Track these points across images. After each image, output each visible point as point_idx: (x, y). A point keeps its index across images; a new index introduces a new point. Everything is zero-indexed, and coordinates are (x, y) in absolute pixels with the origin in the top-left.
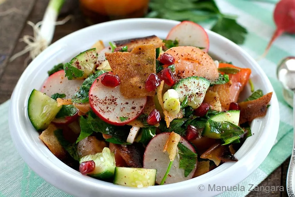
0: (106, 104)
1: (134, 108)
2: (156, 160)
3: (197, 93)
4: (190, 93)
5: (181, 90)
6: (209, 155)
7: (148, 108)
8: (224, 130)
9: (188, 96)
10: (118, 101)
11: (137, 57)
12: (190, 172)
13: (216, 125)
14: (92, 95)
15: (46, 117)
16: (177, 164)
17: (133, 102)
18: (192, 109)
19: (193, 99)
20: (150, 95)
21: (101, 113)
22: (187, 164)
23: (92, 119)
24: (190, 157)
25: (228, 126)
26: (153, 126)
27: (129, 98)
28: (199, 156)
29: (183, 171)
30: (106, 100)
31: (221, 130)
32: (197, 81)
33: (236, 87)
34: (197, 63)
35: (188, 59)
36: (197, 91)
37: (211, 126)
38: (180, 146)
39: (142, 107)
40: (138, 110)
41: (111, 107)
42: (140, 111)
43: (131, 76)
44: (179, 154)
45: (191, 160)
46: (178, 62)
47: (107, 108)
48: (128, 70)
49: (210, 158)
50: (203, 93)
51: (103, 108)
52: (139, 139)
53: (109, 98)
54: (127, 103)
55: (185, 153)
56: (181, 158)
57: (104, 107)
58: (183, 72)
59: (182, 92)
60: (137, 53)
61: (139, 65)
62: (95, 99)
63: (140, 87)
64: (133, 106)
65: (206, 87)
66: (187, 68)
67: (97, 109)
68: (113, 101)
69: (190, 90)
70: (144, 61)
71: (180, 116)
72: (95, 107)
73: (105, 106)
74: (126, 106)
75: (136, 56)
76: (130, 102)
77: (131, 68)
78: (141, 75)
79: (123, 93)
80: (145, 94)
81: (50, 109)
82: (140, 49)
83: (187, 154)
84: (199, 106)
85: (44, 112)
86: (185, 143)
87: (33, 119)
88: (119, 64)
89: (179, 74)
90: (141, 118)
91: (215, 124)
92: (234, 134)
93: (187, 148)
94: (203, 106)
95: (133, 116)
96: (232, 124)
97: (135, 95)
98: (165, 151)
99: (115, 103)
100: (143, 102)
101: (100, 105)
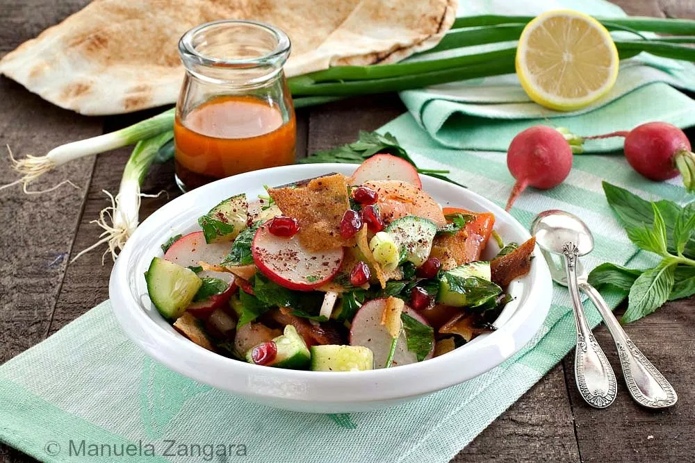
0: (282, 259)
1: (326, 264)
2: (369, 340)
3: (420, 241)
4: (409, 240)
5: (395, 234)
6: (451, 327)
7: (347, 265)
8: (471, 289)
9: (406, 245)
10: (299, 256)
11: (317, 195)
12: (426, 355)
13: (457, 281)
14: (257, 248)
15: (180, 297)
16: (403, 346)
17: (323, 257)
18: (415, 266)
19: (414, 249)
20: (348, 245)
21: (277, 273)
22: (419, 344)
23: (261, 284)
24: (423, 333)
25: (476, 283)
26: (358, 289)
27: (316, 251)
28: (436, 330)
29: (415, 354)
30: (280, 254)
31: (466, 288)
32: (417, 224)
33: (474, 241)
34: (411, 204)
35: (396, 198)
36: (420, 237)
37: (449, 282)
38: (404, 317)
39: (337, 262)
40: (333, 266)
41: (291, 264)
42: (337, 267)
43: (312, 221)
44: (406, 329)
45: (425, 337)
46: (381, 201)
47: (285, 265)
48: (307, 212)
49: (455, 331)
50: (428, 241)
51: (278, 265)
52: (339, 312)
53: (285, 252)
54: (314, 258)
55: (414, 328)
56: (408, 336)
57: (280, 264)
58: (392, 215)
59: (397, 238)
60: (317, 190)
61: (324, 205)
62: (264, 254)
63: (332, 234)
64: (324, 261)
65: (430, 233)
66: (396, 209)
67: (269, 266)
68: (292, 255)
69: (408, 236)
70: (329, 199)
71: (398, 276)
72: (266, 264)
73: (282, 263)
74: (312, 262)
75: (316, 193)
76: (319, 256)
77: (310, 209)
78: (329, 219)
79: (306, 246)
80: (340, 244)
81: (186, 283)
82: (320, 183)
83: (417, 329)
84: (425, 260)
85: (176, 289)
86: (411, 313)
87: (159, 301)
88: (291, 205)
89: (386, 218)
90: (338, 278)
91: (455, 279)
92: (487, 294)
93: (416, 321)
94: (431, 262)
95: (326, 275)
96: (481, 280)
97: (325, 246)
98: (383, 323)
99: (295, 259)
100: (339, 256)
101: (273, 261)
